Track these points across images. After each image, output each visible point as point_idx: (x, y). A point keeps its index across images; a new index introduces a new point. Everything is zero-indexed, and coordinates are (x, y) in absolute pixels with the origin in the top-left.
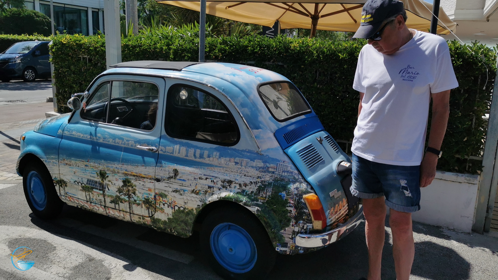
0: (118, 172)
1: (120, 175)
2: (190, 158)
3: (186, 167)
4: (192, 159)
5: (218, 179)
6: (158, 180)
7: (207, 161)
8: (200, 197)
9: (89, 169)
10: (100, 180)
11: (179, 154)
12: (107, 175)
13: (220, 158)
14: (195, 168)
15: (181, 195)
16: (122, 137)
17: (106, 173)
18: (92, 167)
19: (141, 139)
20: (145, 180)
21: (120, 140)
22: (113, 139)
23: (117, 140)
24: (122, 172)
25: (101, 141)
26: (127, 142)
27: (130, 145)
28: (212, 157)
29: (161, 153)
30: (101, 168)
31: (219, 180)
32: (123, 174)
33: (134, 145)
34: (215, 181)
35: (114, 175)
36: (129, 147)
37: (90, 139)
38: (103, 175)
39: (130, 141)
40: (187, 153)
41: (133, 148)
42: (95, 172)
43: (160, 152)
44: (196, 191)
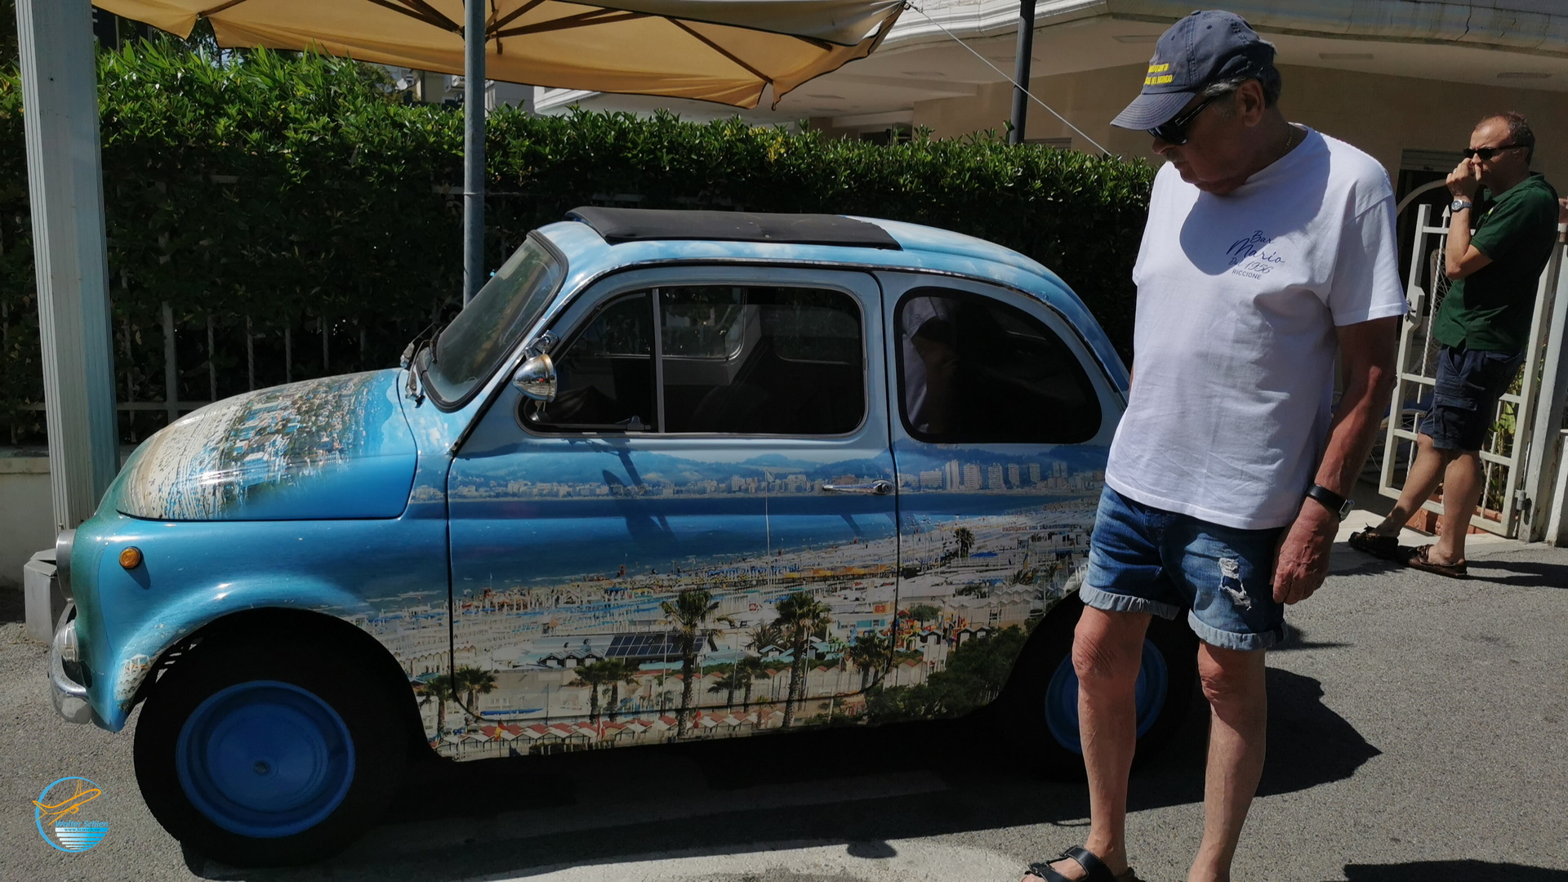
0: (762, 582)
1: (769, 588)
2: (996, 492)
3: (990, 517)
4: (1001, 493)
5: (1078, 529)
6: (910, 573)
7: (1041, 489)
8: (1037, 587)
9: (627, 600)
10: (680, 626)
11: (962, 487)
12: (710, 603)
13: (1070, 474)
14: (1013, 514)
15: (983, 596)
16: (753, 467)
17: (707, 597)
18: (639, 591)
19: (830, 463)
20: (865, 583)
21: (749, 480)
22: (719, 481)
23: (737, 481)
24: (779, 576)
25: (667, 493)
26: (778, 481)
27: (792, 487)
28: (1053, 477)
29: (906, 493)
30: (686, 582)
31: (1081, 530)
32: (783, 581)
33: (809, 485)
34: (1072, 536)
35: (742, 595)
36: (788, 494)
37: (611, 498)
38: (692, 606)
39: (790, 477)
40: (985, 478)
41: (807, 494)
42: (657, 604)
43: (903, 491)
44: (1027, 574)
